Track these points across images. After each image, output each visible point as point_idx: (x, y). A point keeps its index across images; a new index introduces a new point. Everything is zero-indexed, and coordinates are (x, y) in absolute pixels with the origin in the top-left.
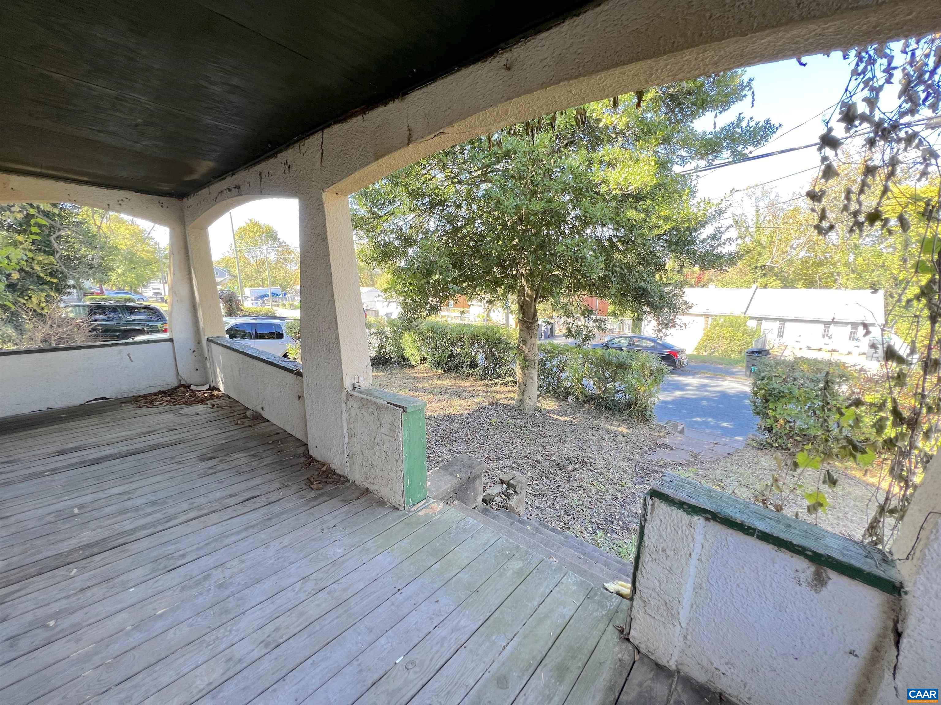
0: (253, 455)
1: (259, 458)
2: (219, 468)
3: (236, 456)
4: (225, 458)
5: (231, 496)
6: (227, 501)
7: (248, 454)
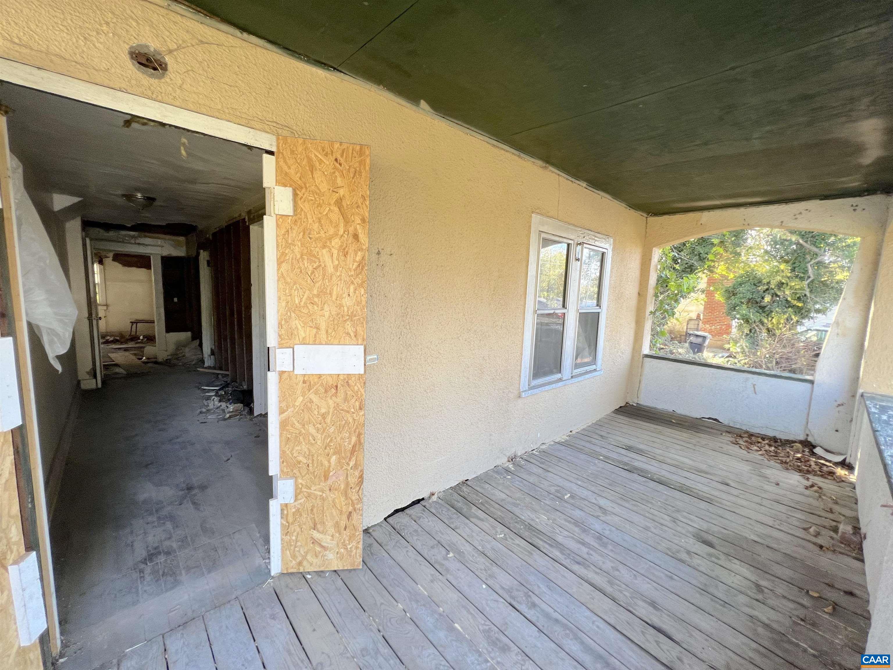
0: (758, 587)
1: (760, 597)
2: (696, 561)
3: (736, 566)
4: (722, 557)
5: (653, 604)
6: (641, 603)
7: (753, 578)
